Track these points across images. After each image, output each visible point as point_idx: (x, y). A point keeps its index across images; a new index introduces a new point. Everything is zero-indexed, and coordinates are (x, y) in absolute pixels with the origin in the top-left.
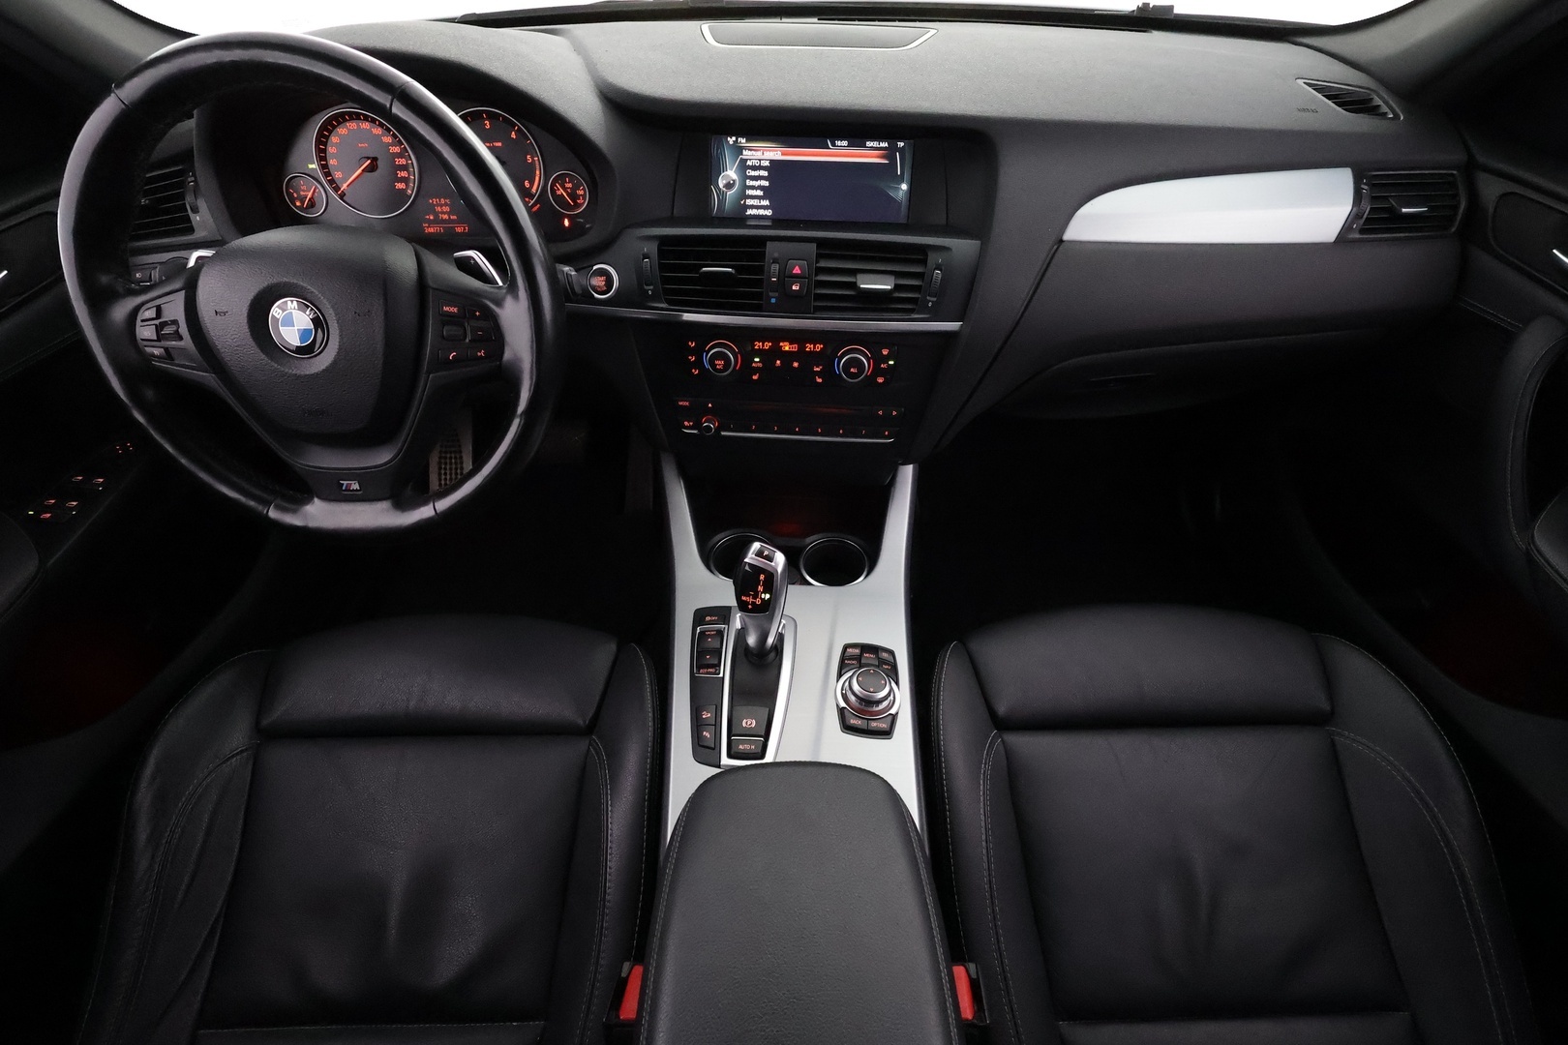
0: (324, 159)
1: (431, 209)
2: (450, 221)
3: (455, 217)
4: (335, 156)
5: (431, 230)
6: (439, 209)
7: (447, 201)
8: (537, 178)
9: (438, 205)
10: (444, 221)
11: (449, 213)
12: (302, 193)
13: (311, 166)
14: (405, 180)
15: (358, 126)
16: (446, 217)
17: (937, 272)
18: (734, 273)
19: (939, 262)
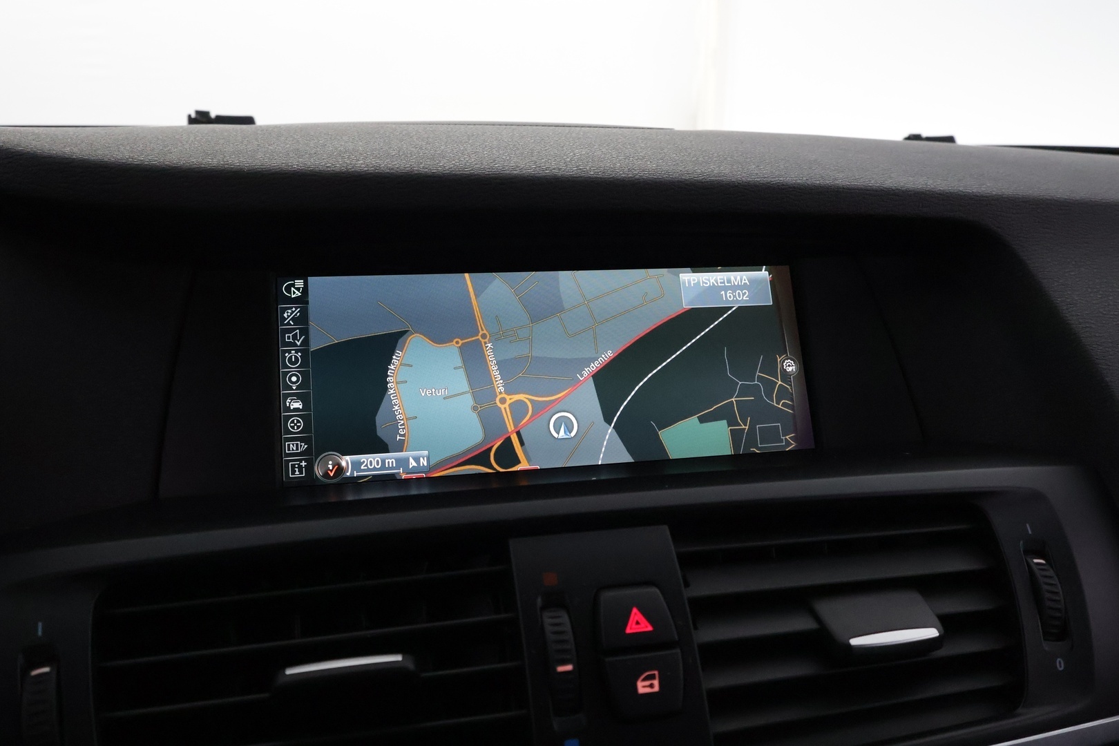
17: (1036, 561)
18: (410, 665)
19: (1030, 532)
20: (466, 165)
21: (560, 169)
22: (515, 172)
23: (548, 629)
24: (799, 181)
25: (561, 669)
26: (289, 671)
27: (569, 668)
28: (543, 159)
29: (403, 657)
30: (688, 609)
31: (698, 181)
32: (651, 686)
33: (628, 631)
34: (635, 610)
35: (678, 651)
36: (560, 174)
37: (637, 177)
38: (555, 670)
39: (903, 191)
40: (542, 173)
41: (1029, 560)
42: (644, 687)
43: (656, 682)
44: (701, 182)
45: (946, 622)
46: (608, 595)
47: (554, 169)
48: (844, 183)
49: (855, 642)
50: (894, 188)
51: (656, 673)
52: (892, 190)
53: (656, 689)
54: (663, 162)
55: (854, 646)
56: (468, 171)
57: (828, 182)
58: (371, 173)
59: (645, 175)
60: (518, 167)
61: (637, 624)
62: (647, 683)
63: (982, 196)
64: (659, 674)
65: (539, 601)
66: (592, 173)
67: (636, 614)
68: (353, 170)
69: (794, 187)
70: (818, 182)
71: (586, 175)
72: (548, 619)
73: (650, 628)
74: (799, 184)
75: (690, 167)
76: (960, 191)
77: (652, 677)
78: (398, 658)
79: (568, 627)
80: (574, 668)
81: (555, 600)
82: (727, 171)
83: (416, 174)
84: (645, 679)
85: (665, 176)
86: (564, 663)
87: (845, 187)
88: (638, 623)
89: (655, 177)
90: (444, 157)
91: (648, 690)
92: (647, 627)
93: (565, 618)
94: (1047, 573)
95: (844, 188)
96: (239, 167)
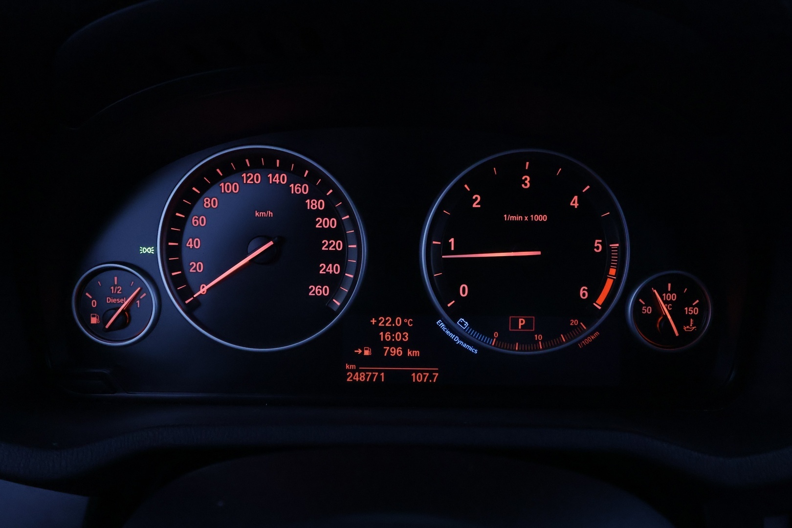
0: (178, 237)
1: (372, 338)
2: (404, 360)
3: (416, 353)
4: (198, 232)
5: (360, 377)
6: (388, 336)
7: (409, 322)
8: (609, 283)
9: (385, 329)
10: (395, 361)
11: (405, 346)
12: (110, 300)
13: (144, 250)
14: (334, 282)
15: (265, 179)
16: (397, 352)
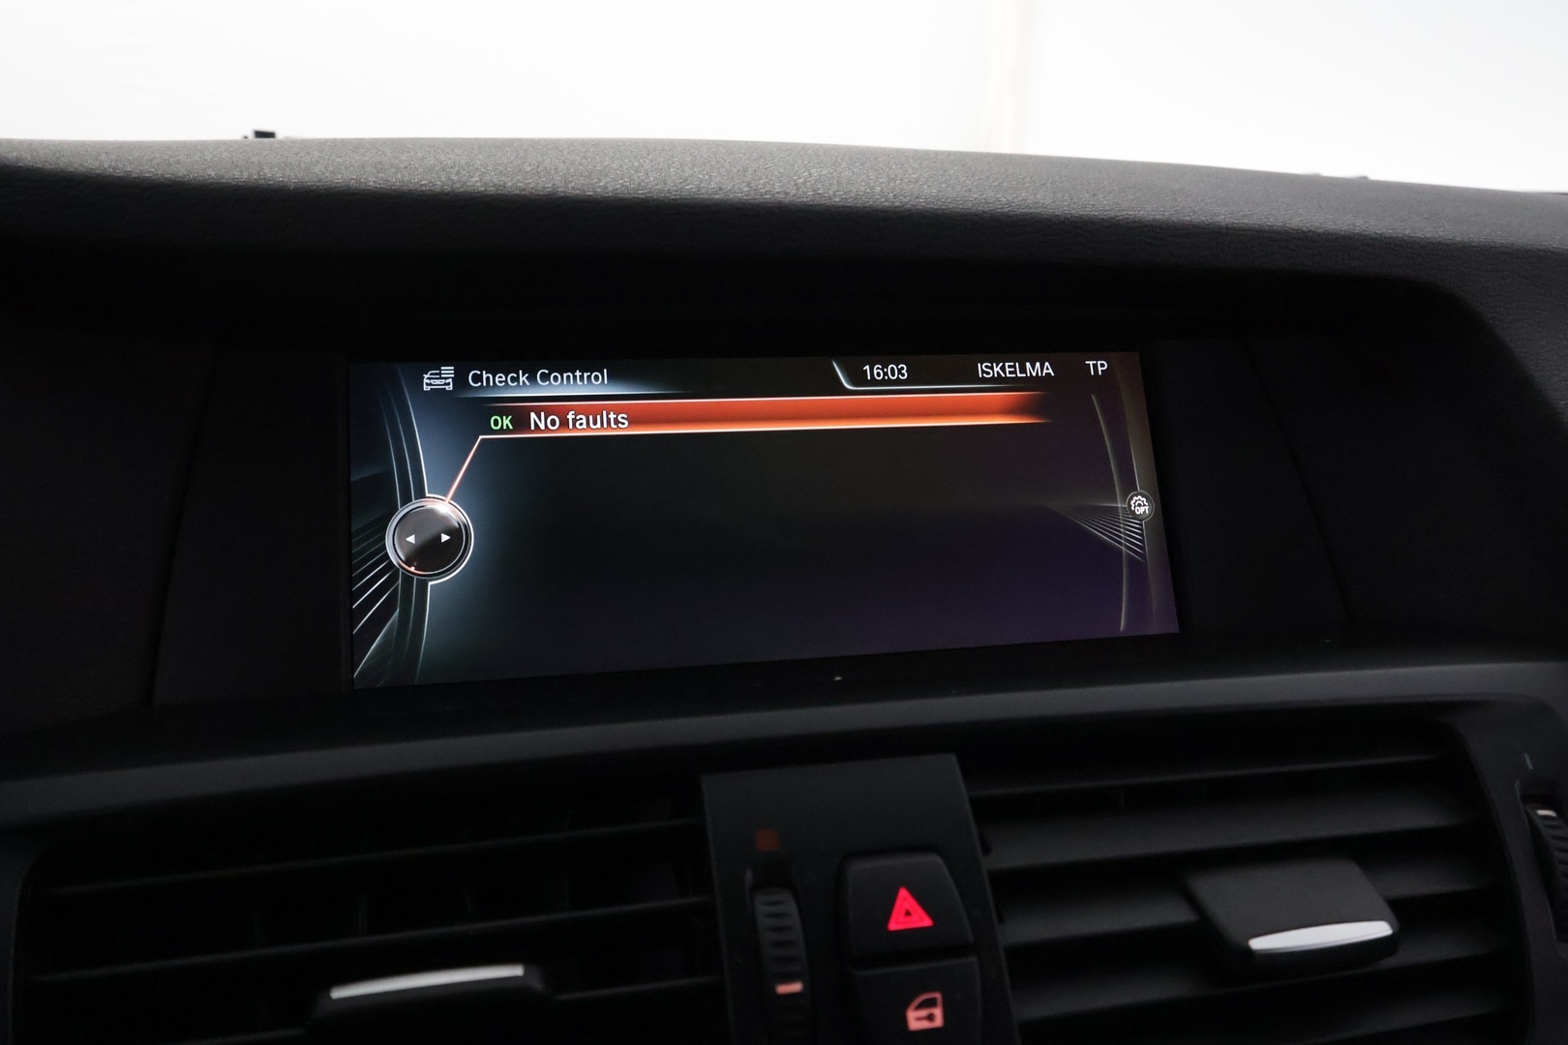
17: (1542, 812)
18: (537, 984)
19: (1531, 767)
20: (640, 184)
21: (786, 193)
22: (717, 197)
23: (763, 922)
24: (1158, 217)
25: (783, 989)
26: (339, 993)
27: (796, 987)
28: (760, 179)
29: (526, 971)
30: (989, 891)
31: (1002, 214)
32: (930, 1018)
33: (893, 926)
34: (903, 893)
35: (973, 959)
36: (787, 200)
37: (908, 206)
38: (773, 990)
39: (1318, 234)
40: (759, 199)
41: (1530, 811)
42: (919, 1019)
43: (938, 1012)
44: (1006, 216)
45: (1401, 911)
46: (859, 868)
47: (778, 193)
48: (1228, 221)
49: (1258, 944)
50: (1304, 229)
51: (938, 996)
52: (1303, 232)
53: (938, 1022)
54: (947, 187)
55: (1257, 950)
56: (641, 193)
57: (1204, 219)
58: (491, 195)
59: (921, 203)
60: (721, 189)
61: (908, 915)
62: (924, 1013)
63: (1440, 243)
64: (943, 998)
65: (749, 876)
66: (837, 200)
67: (904, 899)
68: (461, 190)
69: (1151, 226)
70: (1188, 218)
71: (828, 202)
72: (763, 907)
73: (927, 922)
74: (1158, 221)
75: (990, 194)
76: (1405, 235)
77: (931, 1003)
78: (516, 971)
79: (795, 920)
80: (805, 987)
81: (775, 875)
82: (1048, 201)
83: (563, 197)
84: (920, 1007)
85: (951, 206)
86: (788, 978)
87: (1230, 226)
88: (908, 913)
89: (935, 207)
90: (606, 175)
91: (925, 1025)
92: (922, 920)
93: (790, 906)
94: (1558, 833)
95: (1228, 228)
96: (281, 184)
